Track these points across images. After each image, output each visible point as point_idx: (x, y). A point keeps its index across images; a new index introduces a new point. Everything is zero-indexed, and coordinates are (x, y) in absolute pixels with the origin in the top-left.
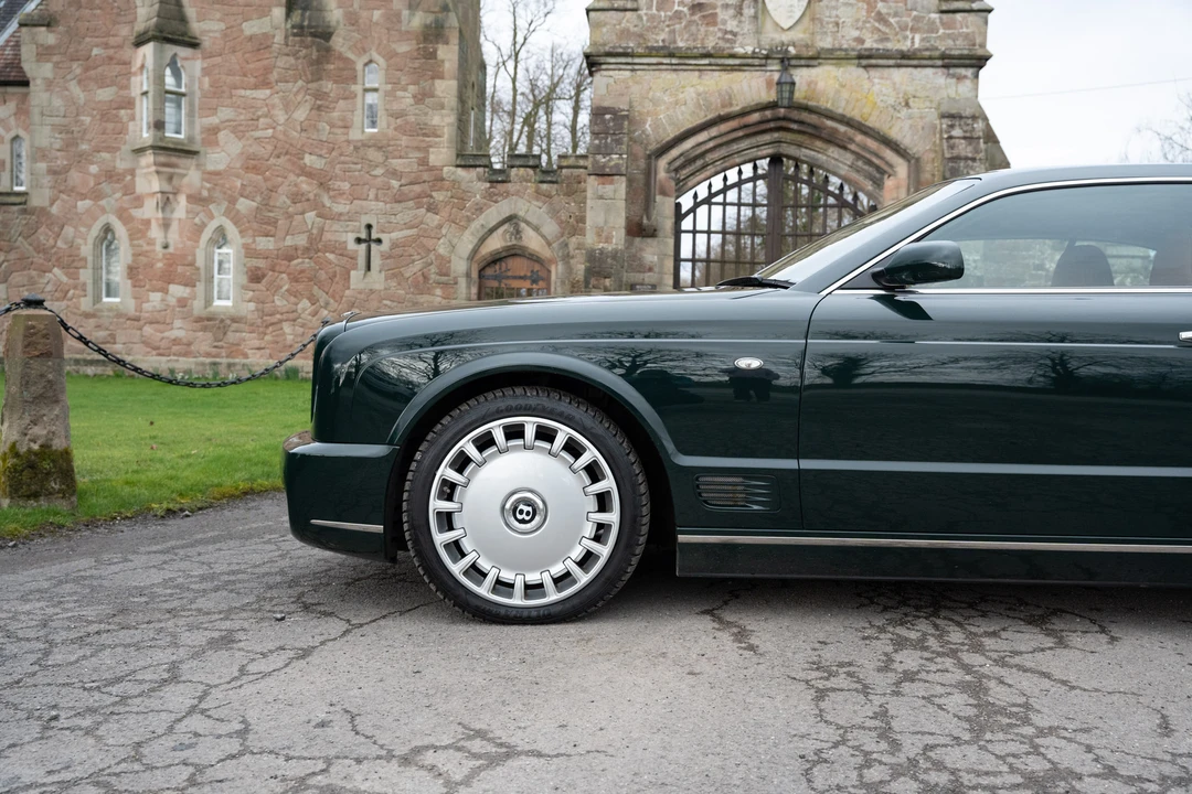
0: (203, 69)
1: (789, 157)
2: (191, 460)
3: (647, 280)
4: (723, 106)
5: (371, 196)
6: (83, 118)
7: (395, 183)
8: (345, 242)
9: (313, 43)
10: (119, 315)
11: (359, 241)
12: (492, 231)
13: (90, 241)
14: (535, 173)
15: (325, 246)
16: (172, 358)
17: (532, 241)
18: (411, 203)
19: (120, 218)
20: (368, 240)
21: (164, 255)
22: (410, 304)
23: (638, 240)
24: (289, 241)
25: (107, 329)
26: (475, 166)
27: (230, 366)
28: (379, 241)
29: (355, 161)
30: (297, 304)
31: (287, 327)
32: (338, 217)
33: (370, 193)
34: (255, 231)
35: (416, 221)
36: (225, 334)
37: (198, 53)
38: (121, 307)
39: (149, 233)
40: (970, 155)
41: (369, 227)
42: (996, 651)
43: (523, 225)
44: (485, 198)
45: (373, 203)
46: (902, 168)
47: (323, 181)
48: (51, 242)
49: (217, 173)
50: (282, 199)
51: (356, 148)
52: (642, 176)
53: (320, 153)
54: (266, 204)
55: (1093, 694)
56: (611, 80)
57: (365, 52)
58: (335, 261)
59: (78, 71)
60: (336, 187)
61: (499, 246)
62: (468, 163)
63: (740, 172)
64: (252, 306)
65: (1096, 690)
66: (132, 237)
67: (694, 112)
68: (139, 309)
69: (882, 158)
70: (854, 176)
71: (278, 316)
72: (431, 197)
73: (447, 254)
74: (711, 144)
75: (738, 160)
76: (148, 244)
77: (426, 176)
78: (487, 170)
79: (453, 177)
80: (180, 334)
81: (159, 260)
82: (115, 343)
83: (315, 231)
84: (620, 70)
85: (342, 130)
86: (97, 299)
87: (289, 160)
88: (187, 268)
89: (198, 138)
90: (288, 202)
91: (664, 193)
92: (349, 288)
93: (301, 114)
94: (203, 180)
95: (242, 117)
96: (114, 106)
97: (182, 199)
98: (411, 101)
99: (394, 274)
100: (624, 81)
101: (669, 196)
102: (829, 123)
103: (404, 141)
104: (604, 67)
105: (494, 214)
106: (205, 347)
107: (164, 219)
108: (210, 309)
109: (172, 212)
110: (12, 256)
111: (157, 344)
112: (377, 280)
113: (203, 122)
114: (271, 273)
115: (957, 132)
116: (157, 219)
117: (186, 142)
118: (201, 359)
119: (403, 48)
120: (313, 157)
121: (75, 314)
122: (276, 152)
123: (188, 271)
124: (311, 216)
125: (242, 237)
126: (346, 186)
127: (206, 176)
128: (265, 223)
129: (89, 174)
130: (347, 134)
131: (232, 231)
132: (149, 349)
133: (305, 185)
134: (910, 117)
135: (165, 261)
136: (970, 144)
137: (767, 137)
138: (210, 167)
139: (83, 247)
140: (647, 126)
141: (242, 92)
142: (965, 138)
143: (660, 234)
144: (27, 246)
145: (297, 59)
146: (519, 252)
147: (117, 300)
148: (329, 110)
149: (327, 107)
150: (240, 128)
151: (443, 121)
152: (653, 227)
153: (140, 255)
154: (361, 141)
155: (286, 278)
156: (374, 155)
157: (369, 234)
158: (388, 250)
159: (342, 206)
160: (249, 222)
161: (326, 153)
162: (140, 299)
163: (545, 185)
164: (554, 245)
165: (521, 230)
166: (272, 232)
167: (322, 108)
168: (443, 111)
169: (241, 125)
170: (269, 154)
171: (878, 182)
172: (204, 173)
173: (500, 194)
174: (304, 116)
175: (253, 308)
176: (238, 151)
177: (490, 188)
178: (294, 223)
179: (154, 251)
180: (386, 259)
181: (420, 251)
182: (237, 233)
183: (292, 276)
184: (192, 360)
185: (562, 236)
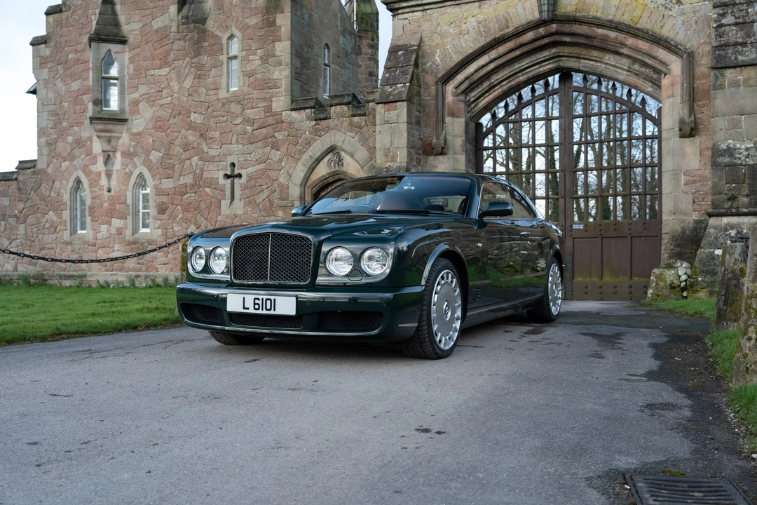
0: (130, 58)
1: (578, 71)
4: (500, 30)
5: (234, 141)
6: (64, 104)
7: (249, 129)
8: (217, 178)
9: (195, 27)
10: (85, 242)
11: (227, 176)
12: (319, 160)
13: (69, 191)
14: (348, 109)
15: (204, 182)
16: (114, 272)
17: (350, 167)
18: (260, 144)
19: (84, 172)
20: (233, 176)
21: (108, 197)
23: (431, 158)
24: (182, 181)
25: (79, 253)
26: (305, 108)
27: (147, 277)
28: (239, 176)
29: (223, 114)
30: (187, 229)
32: (211, 160)
33: (233, 138)
34: (161, 175)
35: (265, 157)
37: (126, 47)
38: (86, 237)
39: (100, 182)
40: (740, 41)
43: (342, 153)
44: (312, 133)
45: (235, 146)
46: (676, 66)
47: (202, 132)
48: (48, 192)
49: (139, 134)
50: (177, 149)
51: (223, 104)
52: (434, 102)
53: (200, 111)
54: (167, 155)
56: (407, 21)
57: (228, 28)
58: (211, 194)
59: (61, 72)
60: (211, 136)
61: (325, 173)
62: (299, 106)
63: (533, 90)
66: (91, 186)
67: (475, 39)
68: (95, 237)
69: (654, 58)
70: (633, 79)
72: (274, 137)
73: (286, 182)
74: (492, 66)
75: (522, 78)
76: (99, 190)
77: (270, 121)
78: (313, 110)
79: (289, 119)
80: (119, 254)
81: (107, 201)
83: (198, 172)
84: (413, 12)
85: (214, 91)
86: (74, 232)
87: (181, 119)
88: (122, 206)
89: (127, 109)
90: (181, 151)
91: (453, 115)
92: (220, 214)
93: (188, 83)
94: (131, 140)
95: (153, 90)
96: (80, 93)
97: (118, 155)
98: (259, 62)
99: (250, 202)
100: (417, 21)
101: (457, 117)
102: (600, 31)
103: (255, 94)
104: (400, 11)
105: (318, 147)
106: (132, 264)
107: (107, 171)
109: (113, 165)
110: (28, 204)
112: (239, 207)
113: (129, 97)
114: (171, 206)
115: (729, 19)
116: (104, 171)
117: (119, 113)
118: (131, 273)
119: (253, 21)
120: (196, 115)
121: (60, 243)
122: (173, 114)
123: (122, 208)
124: (195, 159)
125: (154, 180)
126: (217, 134)
127: (132, 137)
128: (167, 168)
129: (67, 143)
130: (217, 94)
131: (148, 176)
132: (101, 267)
133: (192, 137)
134: (683, 14)
136: (742, 30)
137: (546, 54)
138: (134, 131)
139: (64, 195)
140: (437, 57)
141: (152, 72)
142: (736, 24)
143: (451, 151)
144: (35, 197)
145: (185, 41)
146: (342, 177)
147: (85, 232)
148: (205, 77)
149: (204, 75)
150: (151, 99)
151: (281, 75)
152: (443, 145)
153: (95, 198)
154: (227, 98)
155: (180, 209)
156: (235, 108)
157: (233, 171)
158: (245, 182)
159: (215, 151)
160: (157, 168)
161: (204, 110)
162: (96, 231)
163: (356, 118)
164: (365, 168)
165: (341, 158)
166: (171, 175)
167: (201, 77)
168: (281, 67)
169: (152, 96)
170: (169, 116)
171: (656, 82)
172: (131, 135)
173: (323, 130)
174: (190, 84)
175: (160, 233)
176: (150, 116)
177: (315, 125)
178: (185, 167)
179: (103, 194)
180: (244, 189)
181: (267, 181)
182: (151, 177)
183: (183, 208)
184: (124, 273)
185: (371, 160)
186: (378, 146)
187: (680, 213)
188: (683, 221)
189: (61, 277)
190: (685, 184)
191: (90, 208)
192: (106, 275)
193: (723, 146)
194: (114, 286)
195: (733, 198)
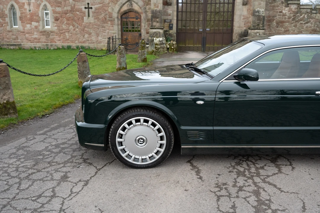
2: (46, 94)
3: (169, 18)
8: (82, 8)
10: (19, 31)
11: (86, 8)
12: (124, 4)
13: (8, 9)
15: (76, 10)
16: (35, 43)
17: (136, 7)
19: (16, 2)
20: (89, 8)
21: (29, 13)
22: (101, 27)
23: (166, 6)
24: (65, 9)
25: (15, 35)
27: (51, 45)
28: (91, 8)
30: (69, 27)
31: (67, 34)
34: (55, 5)
35: (102, 2)
36: (49, 36)
38: (18, 29)
39: (24, 7)
41: (88, 4)
42: (263, 176)
43: (133, 2)
55: (287, 194)
58: (79, 14)
61: (126, 9)
64: (56, 28)
65: (288, 192)
66: (20, 8)
68: (24, 29)
71: (64, 31)
73: (111, 12)
76: (25, 10)
80: (36, 36)
81: (28, 15)
82: (18, 39)
83: (73, 5)
86: (12, 27)
88: (37, 17)
92: (84, 22)
99: (97, 18)
106: (44, 40)
107: (28, 2)
108: (44, 29)
111: (30, 39)
112: (92, 19)
114: (61, 18)
116: (26, 2)
118: (43, 44)
121: (5, 31)
123: (37, 18)
125: (52, 7)
128: (58, 3)
131: (49, 6)
132: (28, 41)
135: (30, 15)
139: (6, 11)
143: (172, 4)
146: (132, 10)
147: (17, 27)
152: (171, 2)
153: (22, 13)
155: (65, 19)
158: (94, 11)
160: (53, 3)
162: (24, 26)
164: (142, 8)
165: (132, 4)
166: (60, 6)
175: (57, 29)
178: (66, 3)
179: (27, 12)
180: (94, 13)
181: (103, 11)
182: (50, 6)
183: (67, 19)
184: (40, 44)
185: (144, 6)
186: (152, 2)
187: (241, 27)
188: (241, 30)
189: (8, 45)
190: (243, 19)
191: (20, 17)
192: (31, 44)
193: (257, 10)
194: (38, 49)
195: (258, 25)
